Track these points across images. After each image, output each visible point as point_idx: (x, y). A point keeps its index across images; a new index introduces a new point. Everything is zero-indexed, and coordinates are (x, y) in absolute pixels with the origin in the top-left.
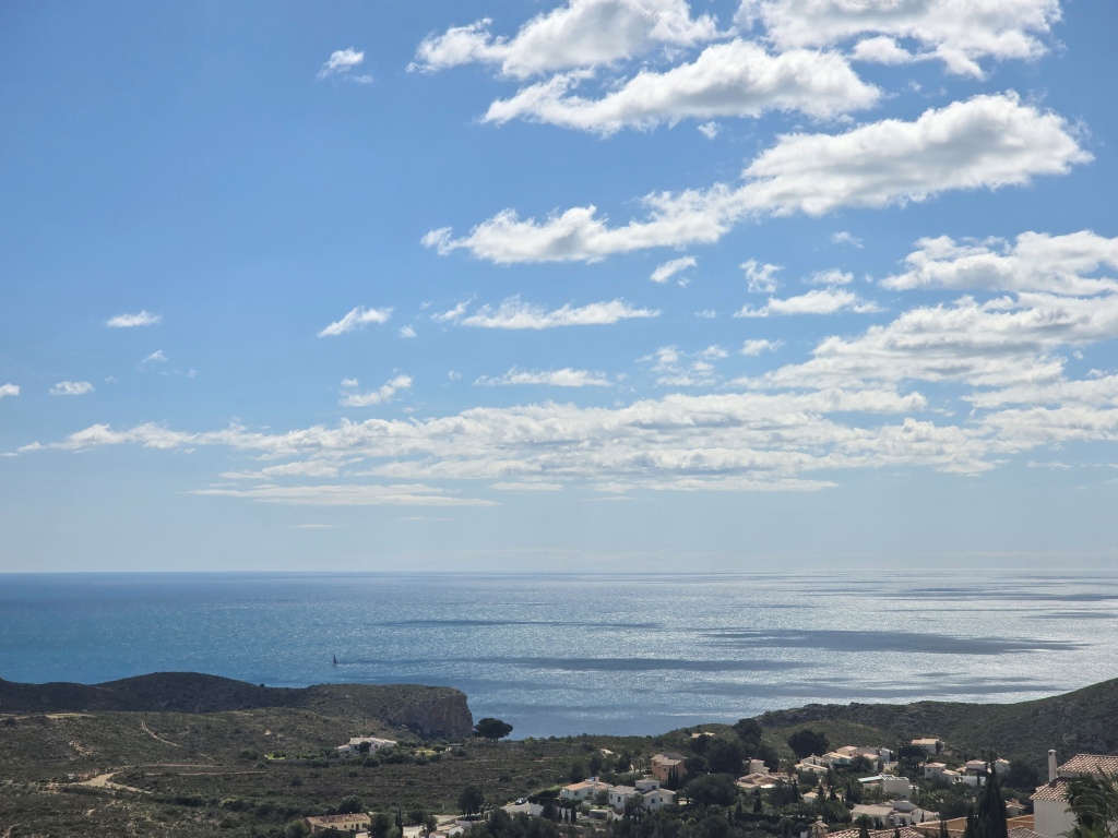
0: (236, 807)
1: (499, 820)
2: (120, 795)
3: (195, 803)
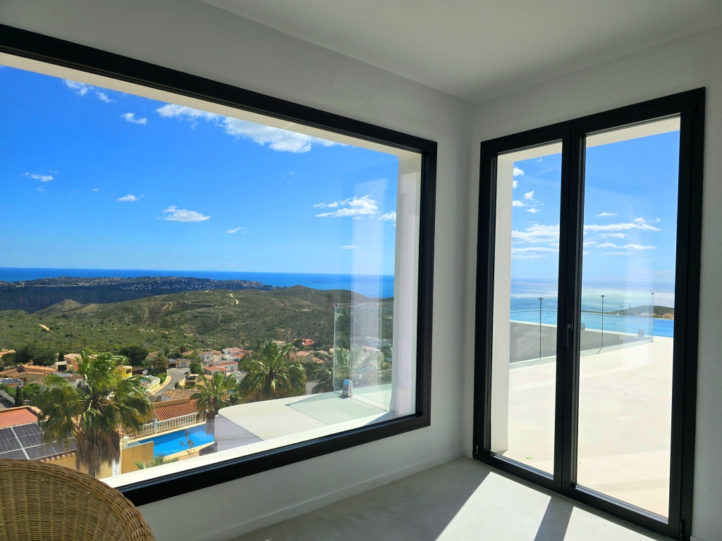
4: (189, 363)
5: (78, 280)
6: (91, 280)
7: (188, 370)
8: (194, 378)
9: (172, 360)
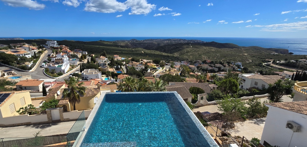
0: (258, 58)
1: (289, 62)
2: (247, 55)
3: (255, 57)
4: (171, 64)
5: (153, 40)
6: (156, 40)
7: (170, 66)
8: (170, 69)
9: (167, 63)
